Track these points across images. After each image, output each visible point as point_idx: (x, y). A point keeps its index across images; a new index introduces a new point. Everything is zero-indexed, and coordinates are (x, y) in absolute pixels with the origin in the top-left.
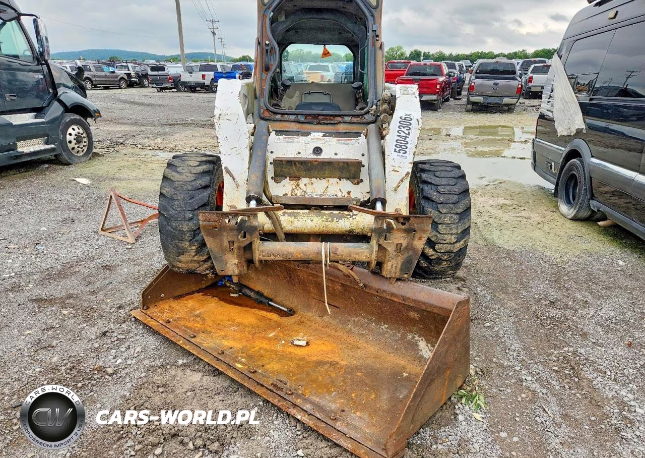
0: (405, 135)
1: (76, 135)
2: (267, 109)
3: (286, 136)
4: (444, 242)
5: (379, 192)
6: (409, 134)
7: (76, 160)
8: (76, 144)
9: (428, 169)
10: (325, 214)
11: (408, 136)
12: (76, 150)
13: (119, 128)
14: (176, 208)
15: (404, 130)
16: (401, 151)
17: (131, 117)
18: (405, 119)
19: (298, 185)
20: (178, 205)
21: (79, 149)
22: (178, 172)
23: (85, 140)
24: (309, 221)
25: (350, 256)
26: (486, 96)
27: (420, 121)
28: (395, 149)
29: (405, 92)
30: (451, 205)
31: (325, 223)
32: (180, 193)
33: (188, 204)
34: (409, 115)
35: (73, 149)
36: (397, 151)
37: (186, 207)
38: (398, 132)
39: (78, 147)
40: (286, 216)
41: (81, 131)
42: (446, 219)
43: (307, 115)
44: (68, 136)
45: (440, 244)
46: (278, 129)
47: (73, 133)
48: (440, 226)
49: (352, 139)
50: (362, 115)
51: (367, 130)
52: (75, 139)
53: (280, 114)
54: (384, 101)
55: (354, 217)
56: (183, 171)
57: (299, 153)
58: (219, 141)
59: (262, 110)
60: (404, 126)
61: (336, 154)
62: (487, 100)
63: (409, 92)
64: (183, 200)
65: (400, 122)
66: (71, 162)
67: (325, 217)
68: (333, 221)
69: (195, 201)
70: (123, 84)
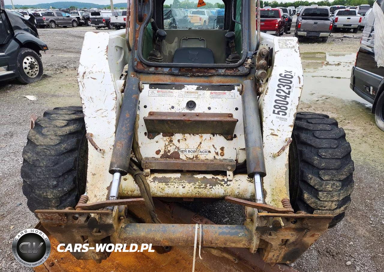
0: (284, 94)
1: (29, 63)
2: (141, 62)
3: (160, 90)
4: (323, 209)
5: (257, 164)
6: (289, 93)
7: (31, 80)
8: (30, 70)
9: (306, 127)
10: (197, 179)
11: (288, 95)
12: (30, 74)
13: (67, 55)
14: (38, 175)
15: (284, 89)
16: (280, 113)
17: (76, 47)
18: (285, 76)
19: (171, 141)
20: (40, 172)
21: (33, 73)
22: (43, 135)
23: (36, 66)
24: (181, 187)
25: (225, 244)
26: (308, 32)
27: (302, 78)
28: (274, 111)
29: (284, 46)
30: (334, 172)
31: (198, 190)
32: (43, 159)
33: (51, 171)
34: (289, 72)
35: (28, 73)
36: (276, 112)
37: (49, 175)
38: (277, 91)
39: (32, 72)
40: (157, 182)
41: (33, 60)
42: (328, 186)
43: (181, 67)
44: (24, 64)
45: (319, 210)
46: (152, 82)
47: (28, 62)
48: (320, 193)
49: (226, 91)
50: (236, 67)
51: (242, 86)
52: (29, 66)
53: (153, 66)
54: (261, 55)
55: (229, 183)
56: (48, 133)
57: (173, 107)
58: (83, 103)
59: (136, 63)
60: (284, 84)
61: (209, 108)
62: (309, 34)
63: (289, 46)
64: (46, 167)
65: (279, 80)
66: (27, 82)
67: (197, 184)
68: (206, 188)
69: (58, 167)
70: (75, 24)
